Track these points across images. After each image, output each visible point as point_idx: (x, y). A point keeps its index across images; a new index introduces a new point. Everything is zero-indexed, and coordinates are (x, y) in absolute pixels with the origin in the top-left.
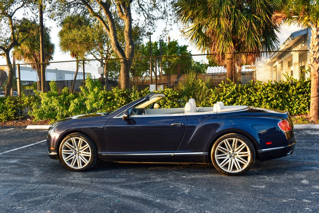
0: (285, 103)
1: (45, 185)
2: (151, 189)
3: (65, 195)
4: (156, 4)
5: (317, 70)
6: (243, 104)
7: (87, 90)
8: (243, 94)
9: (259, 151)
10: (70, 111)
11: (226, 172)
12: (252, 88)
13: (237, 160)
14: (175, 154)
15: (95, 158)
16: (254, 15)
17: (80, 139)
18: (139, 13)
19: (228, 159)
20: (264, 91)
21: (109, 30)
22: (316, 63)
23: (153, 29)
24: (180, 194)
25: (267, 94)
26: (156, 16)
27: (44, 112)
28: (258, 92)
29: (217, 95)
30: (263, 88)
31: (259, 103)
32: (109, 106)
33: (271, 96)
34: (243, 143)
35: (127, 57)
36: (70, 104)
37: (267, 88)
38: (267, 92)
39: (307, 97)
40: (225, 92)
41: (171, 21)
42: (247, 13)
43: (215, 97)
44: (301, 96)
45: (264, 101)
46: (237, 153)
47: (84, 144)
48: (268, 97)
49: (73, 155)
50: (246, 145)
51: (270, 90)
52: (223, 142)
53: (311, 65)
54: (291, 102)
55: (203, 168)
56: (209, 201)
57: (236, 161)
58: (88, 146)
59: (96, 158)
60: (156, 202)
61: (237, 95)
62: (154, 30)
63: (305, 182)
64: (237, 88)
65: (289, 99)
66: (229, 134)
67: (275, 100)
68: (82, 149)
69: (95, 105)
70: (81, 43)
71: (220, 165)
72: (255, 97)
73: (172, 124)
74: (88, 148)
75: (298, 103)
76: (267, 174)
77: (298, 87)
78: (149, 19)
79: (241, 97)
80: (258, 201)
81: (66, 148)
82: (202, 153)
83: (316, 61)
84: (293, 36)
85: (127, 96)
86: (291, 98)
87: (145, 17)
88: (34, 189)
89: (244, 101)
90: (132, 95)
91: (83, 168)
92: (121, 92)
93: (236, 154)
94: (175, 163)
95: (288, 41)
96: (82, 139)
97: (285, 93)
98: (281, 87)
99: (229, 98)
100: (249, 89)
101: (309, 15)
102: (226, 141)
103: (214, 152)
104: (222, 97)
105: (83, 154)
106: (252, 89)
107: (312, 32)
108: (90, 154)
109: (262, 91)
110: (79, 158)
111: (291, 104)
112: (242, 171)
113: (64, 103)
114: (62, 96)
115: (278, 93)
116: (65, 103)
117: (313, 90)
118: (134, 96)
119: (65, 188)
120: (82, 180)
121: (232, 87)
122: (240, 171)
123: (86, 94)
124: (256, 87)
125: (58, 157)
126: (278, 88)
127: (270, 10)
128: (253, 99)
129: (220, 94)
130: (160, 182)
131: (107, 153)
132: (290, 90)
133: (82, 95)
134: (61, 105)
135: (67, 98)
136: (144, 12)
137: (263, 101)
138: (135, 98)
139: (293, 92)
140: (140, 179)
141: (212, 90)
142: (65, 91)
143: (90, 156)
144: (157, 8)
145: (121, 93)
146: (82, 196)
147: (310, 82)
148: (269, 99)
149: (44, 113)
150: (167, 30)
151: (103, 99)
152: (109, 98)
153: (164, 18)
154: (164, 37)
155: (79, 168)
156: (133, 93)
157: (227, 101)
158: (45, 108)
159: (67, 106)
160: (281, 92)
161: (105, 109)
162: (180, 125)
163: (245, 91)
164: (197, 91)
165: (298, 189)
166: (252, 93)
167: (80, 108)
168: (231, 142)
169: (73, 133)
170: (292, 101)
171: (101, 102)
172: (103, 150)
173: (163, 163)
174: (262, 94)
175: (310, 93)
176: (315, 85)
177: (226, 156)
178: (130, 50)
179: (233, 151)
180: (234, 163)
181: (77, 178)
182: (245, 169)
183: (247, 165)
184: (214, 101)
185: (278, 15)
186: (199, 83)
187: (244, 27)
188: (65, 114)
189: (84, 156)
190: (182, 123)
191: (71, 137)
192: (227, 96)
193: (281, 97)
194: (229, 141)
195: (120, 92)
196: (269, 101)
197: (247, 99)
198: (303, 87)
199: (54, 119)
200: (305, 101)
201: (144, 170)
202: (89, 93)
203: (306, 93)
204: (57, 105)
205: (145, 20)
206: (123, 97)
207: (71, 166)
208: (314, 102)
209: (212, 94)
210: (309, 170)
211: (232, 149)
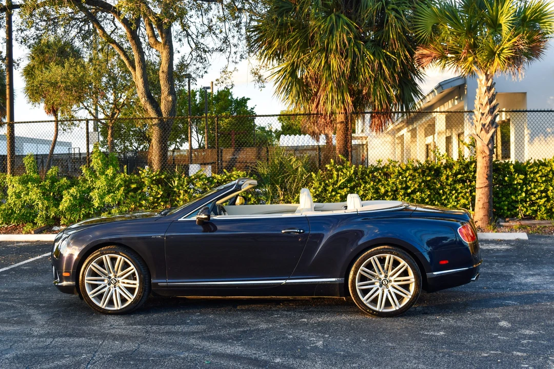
0: (434, 197)
1: (64, 339)
2: (256, 342)
3: (110, 355)
4: (212, 26)
5: (486, 143)
6: (366, 199)
7: (93, 172)
8: (366, 183)
9: (429, 275)
10: (63, 209)
11: (374, 311)
12: (380, 171)
13: (392, 290)
14: (288, 281)
15: (145, 291)
16: (384, 51)
17: (119, 257)
18: (180, 40)
19: (378, 289)
20: (400, 177)
21: (134, 68)
22: (486, 132)
23: (204, 68)
24: (311, 349)
25: (406, 182)
26: (210, 47)
27: (12, 210)
28: (391, 178)
29: (323, 183)
30: (399, 172)
31: (391, 197)
32: (133, 201)
33: (413, 186)
34: (403, 262)
35: (164, 115)
36: (62, 198)
37: (406, 173)
38: (405, 179)
39: (470, 188)
40: (335, 179)
41: (235, 56)
42: (373, 47)
43: (320, 187)
44: (460, 186)
45: (401, 193)
46: (392, 279)
47: (126, 265)
48: (407, 188)
49: (105, 287)
50: (407, 264)
51: (411, 175)
52: (370, 261)
53: (477, 135)
54: (443, 195)
55: (329, 305)
56: (363, 358)
57: (390, 293)
58: (133, 269)
59: (147, 291)
60: (275, 363)
61: (356, 183)
62: (206, 70)
63: (503, 323)
64: (356, 173)
65: (441, 191)
66: (379, 248)
67: (418, 193)
68: (122, 276)
69: (108, 199)
70: (67, 90)
71: (363, 299)
72: (386, 186)
73: (283, 231)
74: (134, 274)
75: (456, 198)
76: (438, 313)
77: (456, 170)
78: (198, 51)
79: (362, 187)
80: (443, 356)
81: (93, 274)
82: (334, 279)
83: (485, 129)
84: (442, 88)
85: (166, 184)
86: (444, 189)
87: (191, 48)
88: (47, 347)
89: (367, 193)
90: (174, 182)
91: (123, 308)
92: (156, 176)
93: (390, 281)
94: (286, 297)
95: (431, 95)
96: (123, 258)
97: (435, 181)
98: (427, 171)
99: (343, 188)
100: (375, 174)
101: (475, 54)
102: (374, 259)
103: (354, 279)
104: (331, 186)
105: (124, 283)
106: (380, 174)
107: (478, 81)
108: (136, 284)
109: (397, 178)
110: (115, 290)
111: (445, 200)
112: (400, 309)
113: (51, 194)
114: (48, 182)
115: (423, 181)
116: (54, 194)
117: (481, 176)
118: (178, 183)
119: (103, 343)
120: (128, 329)
121: (347, 170)
122: (397, 308)
123: (91, 179)
124: (387, 170)
125: (77, 288)
126: (423, 172)
127: (412, 44)
128: (383, 190)
129: (327, 182)
130: (267, 329)
131: (168, 281)
132: (442, 176)
133: (85, 181)
134: (45, 199)
135: (56, 186)
136: (190, 39)
137: (398, 194)
138: (181, 187)
139: (447, 179)
140: (230, 325)
141: (314, 175)
142: (52, 173)
143: (137, 286)
144: (214, 33)
145: (155, 178)
146: (141, 357)
147: (474, 164)
148: (409, 191)
149: (13, 212)
150: (228, 71)
151: (122, 189)
152: (133, 186)
153: (224, 51)
154: (223, 83)
155: (116, 308)
156: (177, 179)
157: (340, 194)
158: (15, 204)
159: (58, 200)
160: (429, 178)
161: (127, 206)
162: (297, 232)
163: (369, 177)
164: (288, 175)
165: (498, 336)
166: (380, 181)
167: (80, 203)
168: (382, 261)
169: (106, 248)
170: (446, 194)
171: (120, 194)
172: (161, 276)
173: (266, 297)
174: (398, 183)
175: (474, 182)
176: (484, 169)
177: (373, 284)
178: (170, 104)
179: (386, 276)
180: (387, 296)
181: (118, 326)
182: (406, 304)
183: (408, 298)
184: (317, 193)
185: (425, 52)
186: (291, 163)
187: (370, 70)
188: (53, 214)
189: (126, 288)
190: (300, 230)
191: (102, 254)
192: (338, 185)
193: (429, 188)
194: (379, 259)
195: (153, 176)
196: (409, 195)
197: (373, 190)
198: (464, 172)
199: (32, 224)
200: (467, 194)
201: (230, 311)
202: (96, 177)
203: (468, 181)
204: (38, 199)
205: (191, 52)
206: (158, 186)
207: (102, 305)
208: (481, 196)
209: (314, 182)
210: (502, 305)
211: (385, 272)
